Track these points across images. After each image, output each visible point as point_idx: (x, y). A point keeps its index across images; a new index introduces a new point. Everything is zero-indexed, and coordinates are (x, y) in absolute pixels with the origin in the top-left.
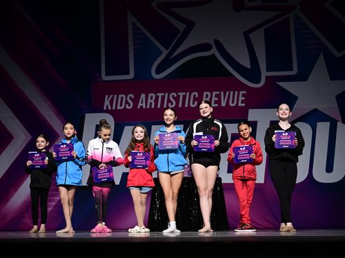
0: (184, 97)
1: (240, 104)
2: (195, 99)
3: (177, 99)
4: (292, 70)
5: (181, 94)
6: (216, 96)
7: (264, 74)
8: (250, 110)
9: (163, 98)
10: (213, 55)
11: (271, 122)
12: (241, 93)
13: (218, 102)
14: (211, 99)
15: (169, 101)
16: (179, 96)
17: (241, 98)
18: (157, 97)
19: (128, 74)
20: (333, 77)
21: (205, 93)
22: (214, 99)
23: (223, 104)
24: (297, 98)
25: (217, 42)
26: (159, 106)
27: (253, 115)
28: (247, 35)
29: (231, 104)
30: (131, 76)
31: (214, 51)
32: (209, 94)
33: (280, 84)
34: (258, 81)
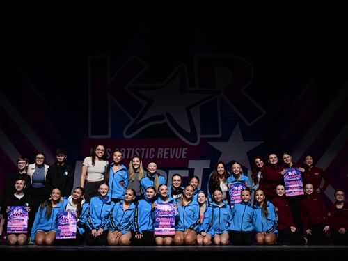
0: (145, 151)
1: (183, 157)
2: (153, 153)
3: (140, 153)
4: (218, 134)
5: (143, 149)
6: (167, 151)
7: (200, 136)
8: (190, 161)
9: (131, 151)
10: (165, 124)
11: (204, 169)
12: (184, 149)
13: (168, 155)
14: (163, 153)
15: (135, 154)
16: (142, 151)
17: (184, 153)
18: (127, 151)
19: (107, 134)
20: (245, 139)
21: (159, 149)
22: (165, 153)
23: (172, 157)
24: (221, 153)
25: (168, 114)
26: (128, 157)
27: (191, 164)
28: (188, 109)
29: (177, 157)
30: (109, 136)
31: (166, 120)
32: (162, 149)
33: (210, 143)
34: (195, 142)
